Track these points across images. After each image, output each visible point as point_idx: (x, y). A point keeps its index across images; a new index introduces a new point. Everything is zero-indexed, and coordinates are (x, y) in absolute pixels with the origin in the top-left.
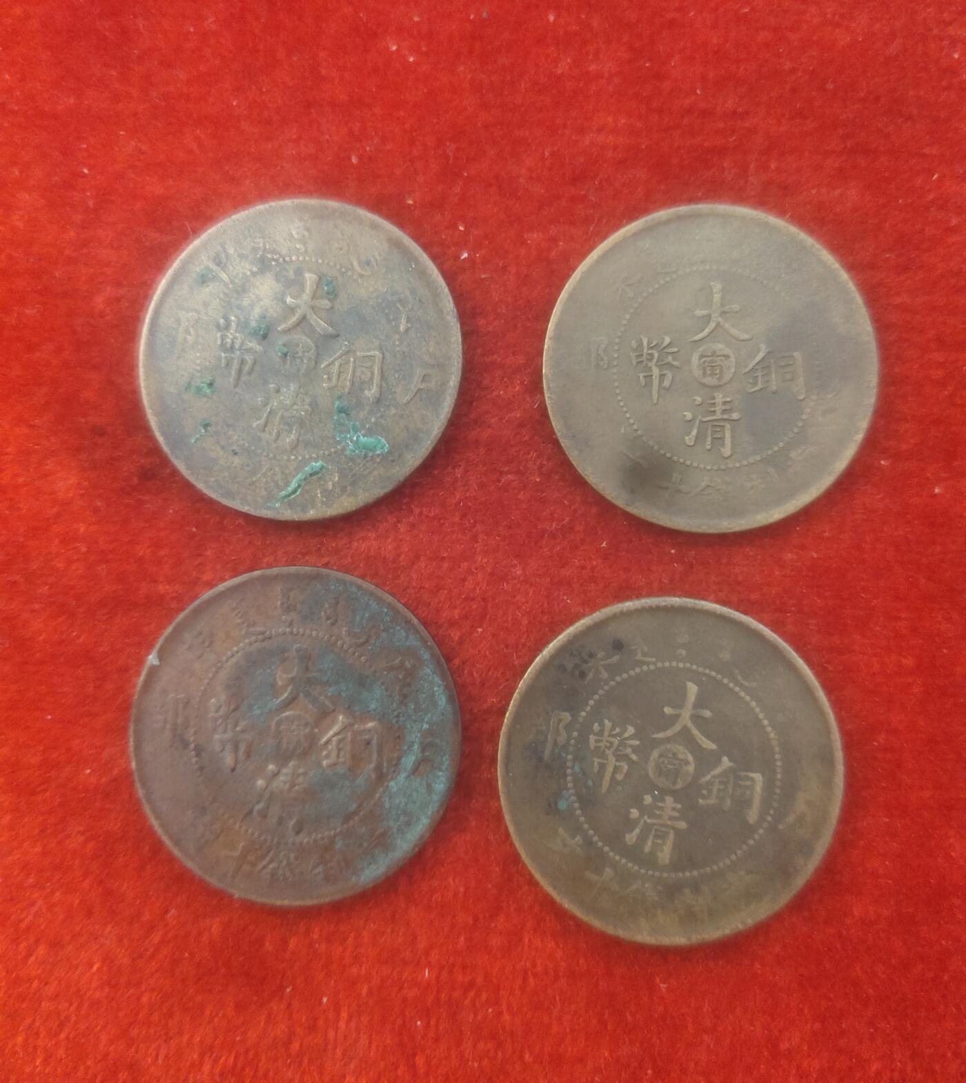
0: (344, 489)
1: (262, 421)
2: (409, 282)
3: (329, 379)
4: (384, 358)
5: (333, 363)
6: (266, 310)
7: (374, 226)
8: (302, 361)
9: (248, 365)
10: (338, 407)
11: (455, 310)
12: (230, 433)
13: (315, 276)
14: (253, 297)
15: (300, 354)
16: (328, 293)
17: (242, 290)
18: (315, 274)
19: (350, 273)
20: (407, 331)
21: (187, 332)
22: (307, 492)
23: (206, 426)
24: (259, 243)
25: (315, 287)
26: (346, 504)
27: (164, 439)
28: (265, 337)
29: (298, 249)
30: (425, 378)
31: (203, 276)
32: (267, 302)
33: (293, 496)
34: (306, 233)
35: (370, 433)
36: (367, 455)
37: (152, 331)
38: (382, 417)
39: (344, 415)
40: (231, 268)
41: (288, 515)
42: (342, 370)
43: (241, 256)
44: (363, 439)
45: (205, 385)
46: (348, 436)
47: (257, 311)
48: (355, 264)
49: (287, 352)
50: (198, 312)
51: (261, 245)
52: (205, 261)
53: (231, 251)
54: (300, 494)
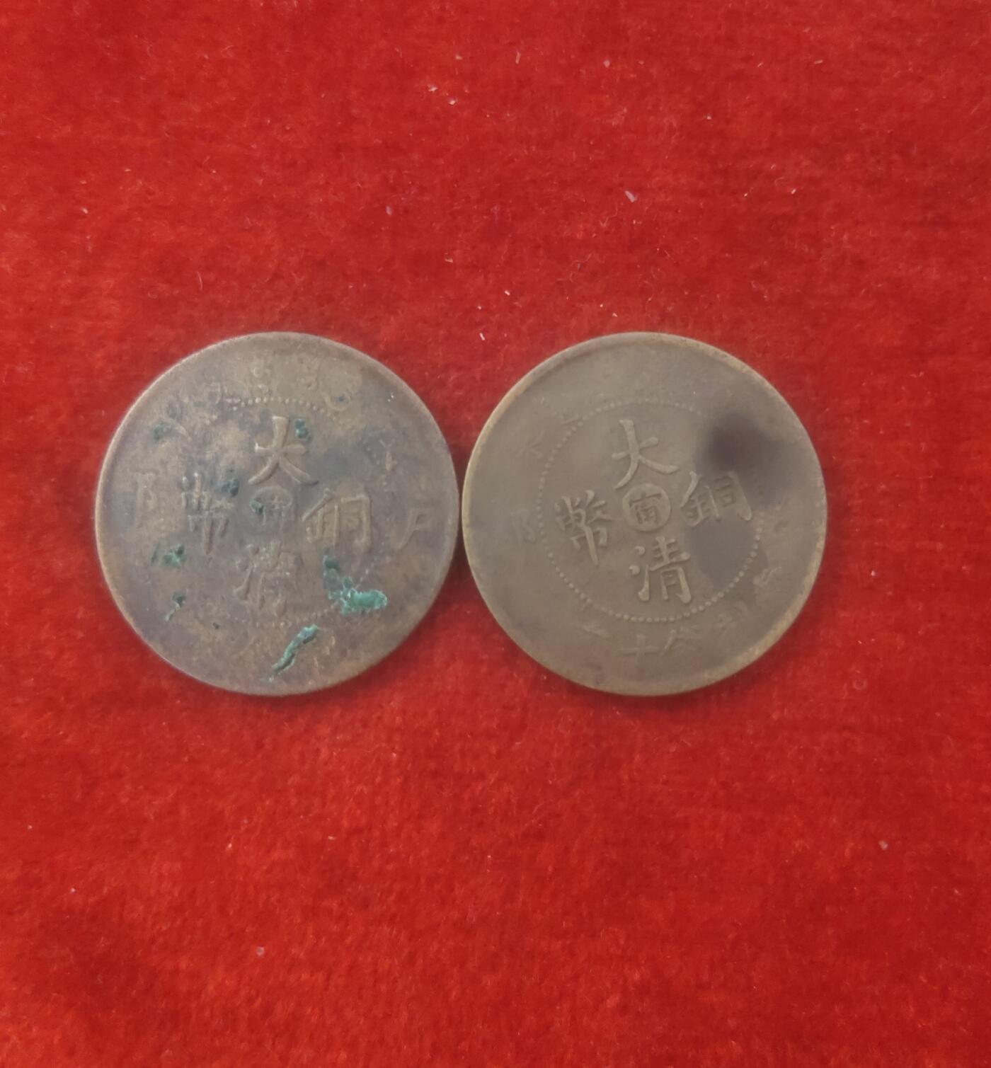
0: (343, 653)
1: (242, 588)
2: (391, 415)
3: (313, 532)
4: (371, 501)
5: (315, 513)
6: (233, 463)
7: (345, 357)
8: (280, 514)
9: (220, 527)
10: (326, 563)
11: (444, 441)
12: (208, 604)
13: (284, 419)
14: (217, 449)
15: (277, 508)
16: (300, 436)
17: (204, 443)
18: (284, 416)
19: (322, 411)
20: (393, 470)
21: (147, 496)
22: (302, 661)
23: (180, 600)
24: (217, 387)
25: (285, 431)
26: (348, 669)
27: (134, 620)
28: (235, 492)
29: (260, 390)
30: (419, 519)
31: (156, 431)
32: (232, 454)
33: (287, 668)
34: (268, 371)
35: (365, 587)
36: (364, 610)
37: (107, 499)
38: (376, 567)
39: (333, 570)
40: (188, 419)
41: (284, 689)
42: (326, 520)
43: (198, 405)
44: (358, 595)
45: (174, 555)
46: (342, 593)
47: (223, 464)
48: (327, 399)
49: (263, 507)
50: (157, 473)
51: (219, 390)
52: (158, 415)
53: (186, 400)
54: (295, 665)
